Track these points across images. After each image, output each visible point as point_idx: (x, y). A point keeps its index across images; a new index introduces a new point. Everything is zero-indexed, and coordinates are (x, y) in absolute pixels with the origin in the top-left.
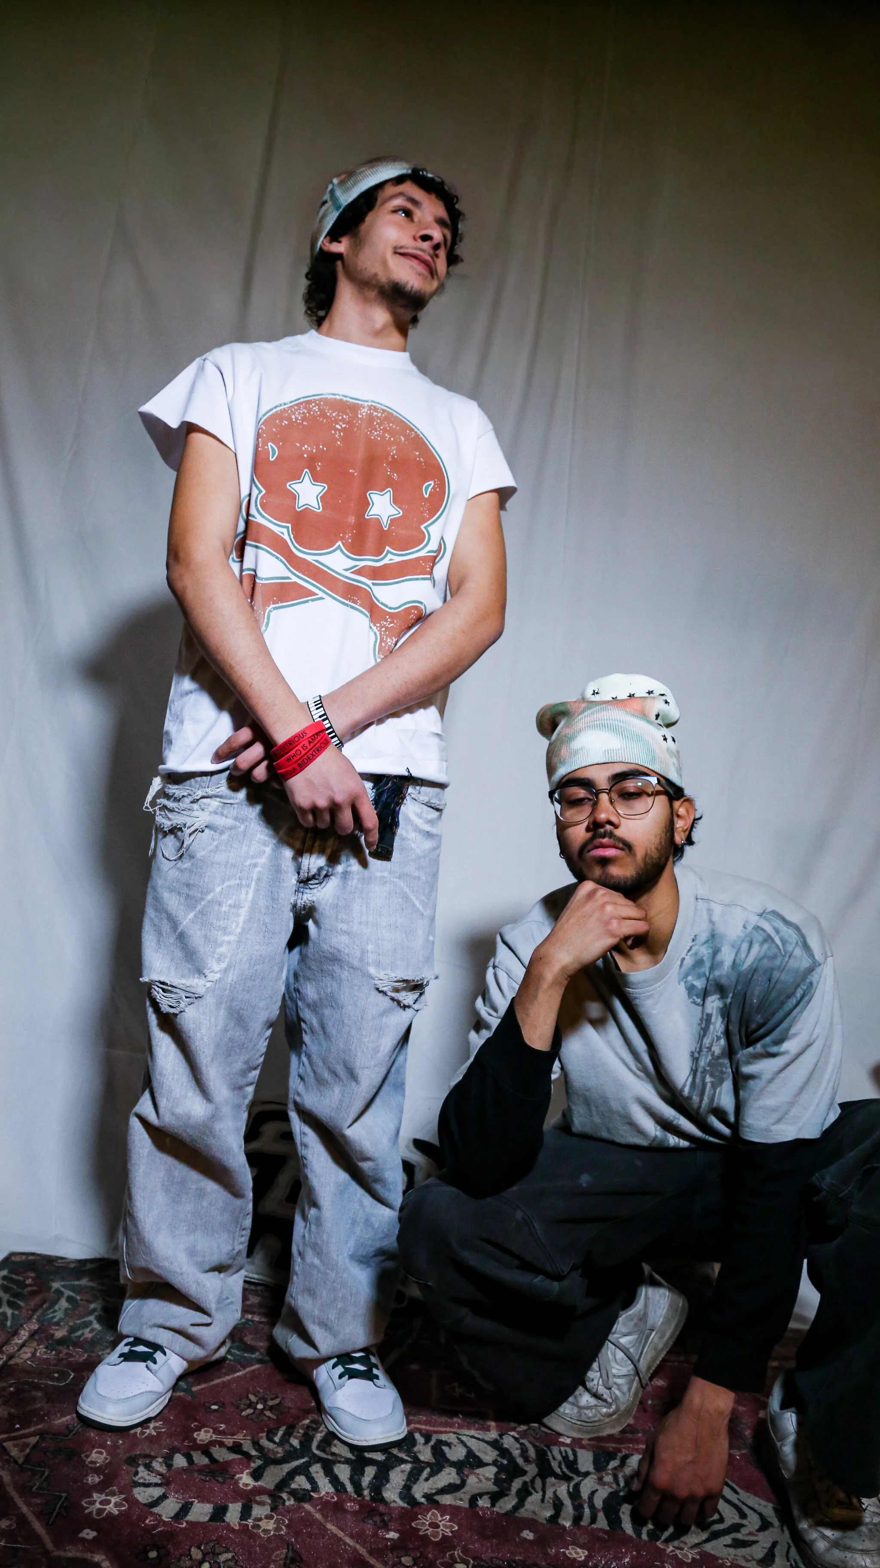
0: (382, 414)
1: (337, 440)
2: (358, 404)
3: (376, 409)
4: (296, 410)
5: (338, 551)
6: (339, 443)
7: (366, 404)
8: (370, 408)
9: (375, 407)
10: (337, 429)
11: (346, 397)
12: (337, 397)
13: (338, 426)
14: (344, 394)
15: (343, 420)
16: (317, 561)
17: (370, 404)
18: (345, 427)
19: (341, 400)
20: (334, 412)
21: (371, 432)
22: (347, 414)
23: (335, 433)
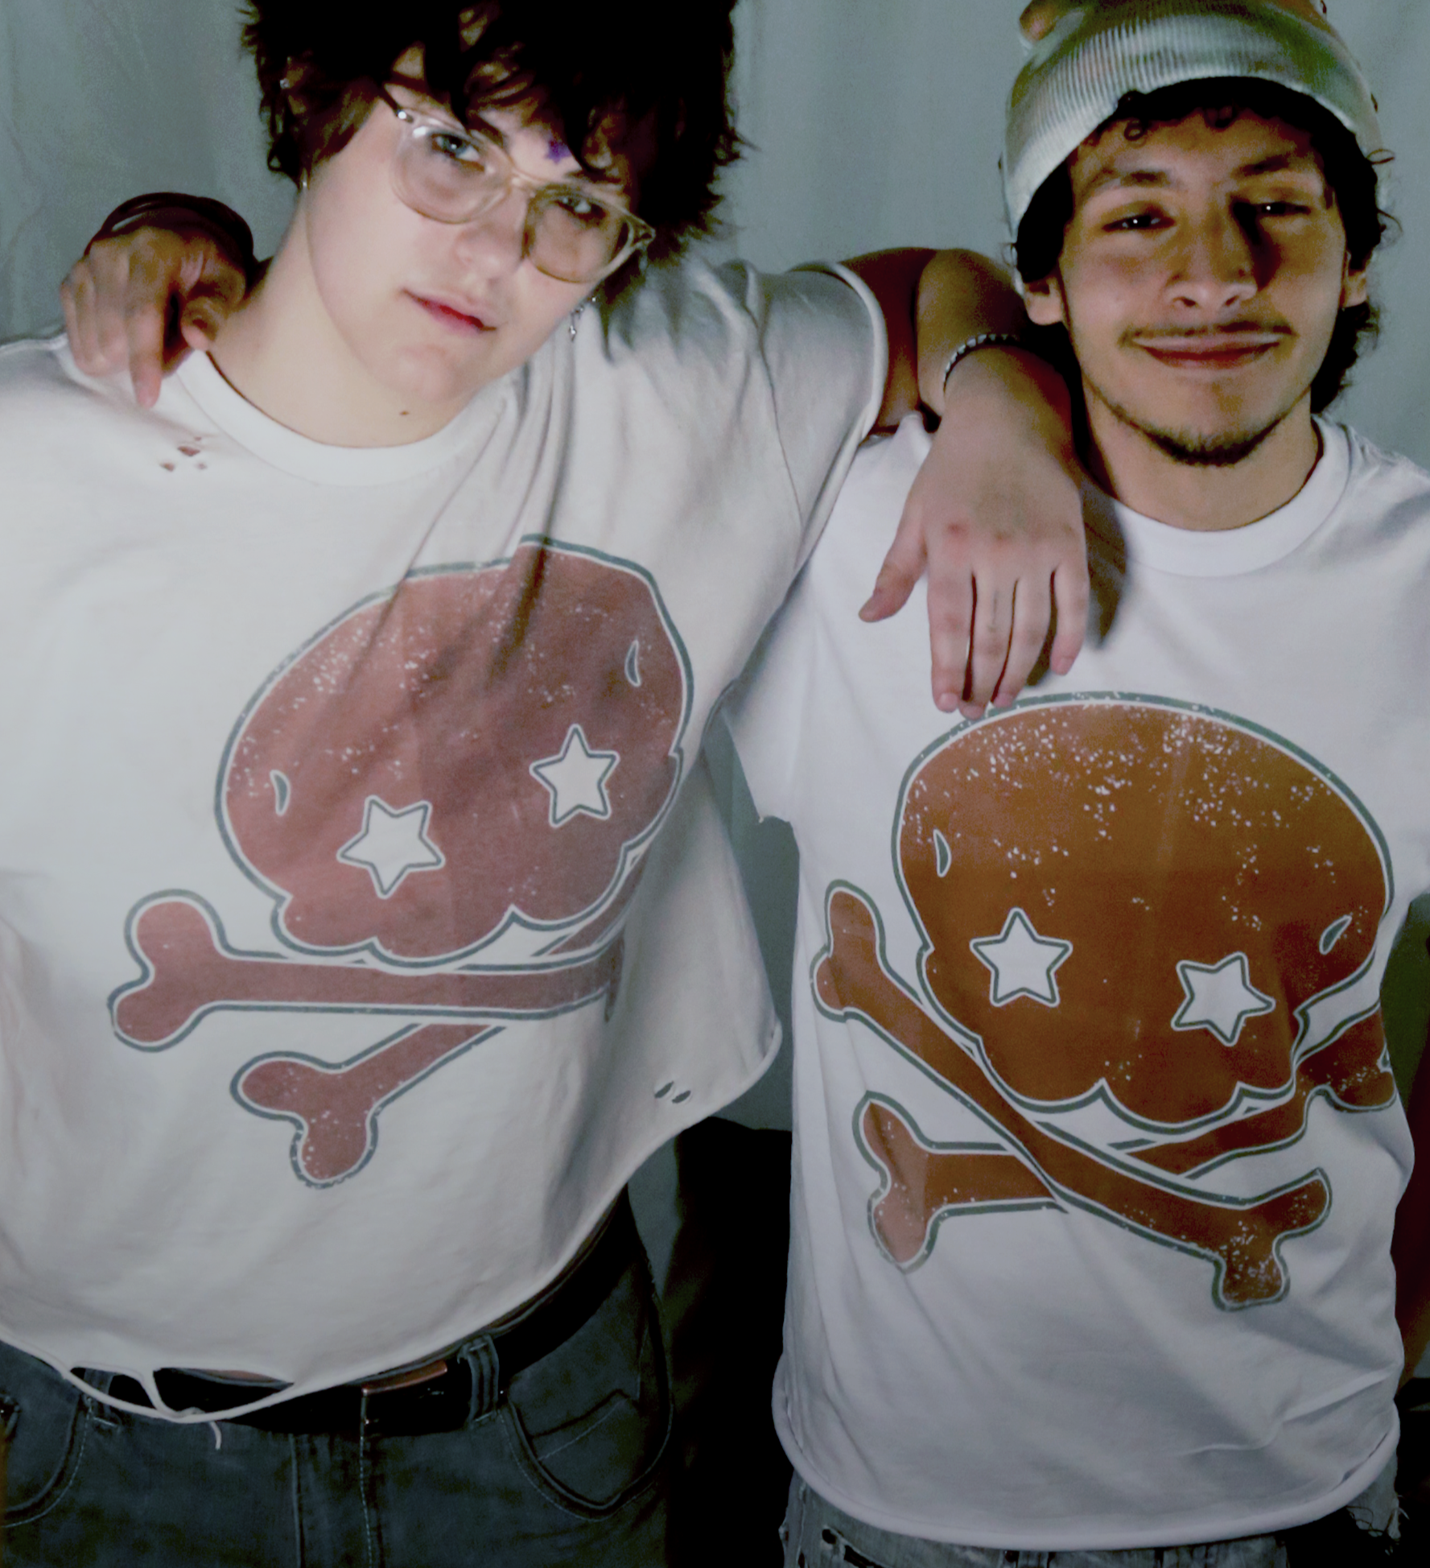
0: (1227, 746)
1: (1099, 825)
2: (1164, 713)
3: (1210, 733)
4: (1002, 741)
5: (1100, 1102)
6: (1103, 833)
7: (1185, 714)
8: (1196, 727)
9: (1209, 725)
10: (1101, 798)
11: (1131, 697)
12: (1108, 703)
13: (1102, 791)
14: (1126, 690)
15: (1118, 770)
16: (1047, 1126)
17: (1195, 715)
18: (1124, 787)
19: (1118, 708)
20: (1092, 750)
21: (1194, 802)
22: (1128, 748)
23: (1094, 810)
